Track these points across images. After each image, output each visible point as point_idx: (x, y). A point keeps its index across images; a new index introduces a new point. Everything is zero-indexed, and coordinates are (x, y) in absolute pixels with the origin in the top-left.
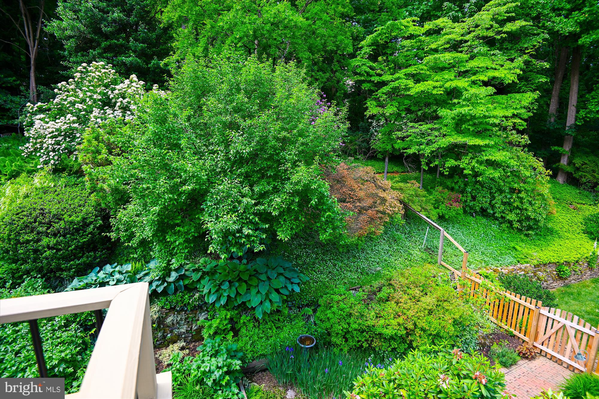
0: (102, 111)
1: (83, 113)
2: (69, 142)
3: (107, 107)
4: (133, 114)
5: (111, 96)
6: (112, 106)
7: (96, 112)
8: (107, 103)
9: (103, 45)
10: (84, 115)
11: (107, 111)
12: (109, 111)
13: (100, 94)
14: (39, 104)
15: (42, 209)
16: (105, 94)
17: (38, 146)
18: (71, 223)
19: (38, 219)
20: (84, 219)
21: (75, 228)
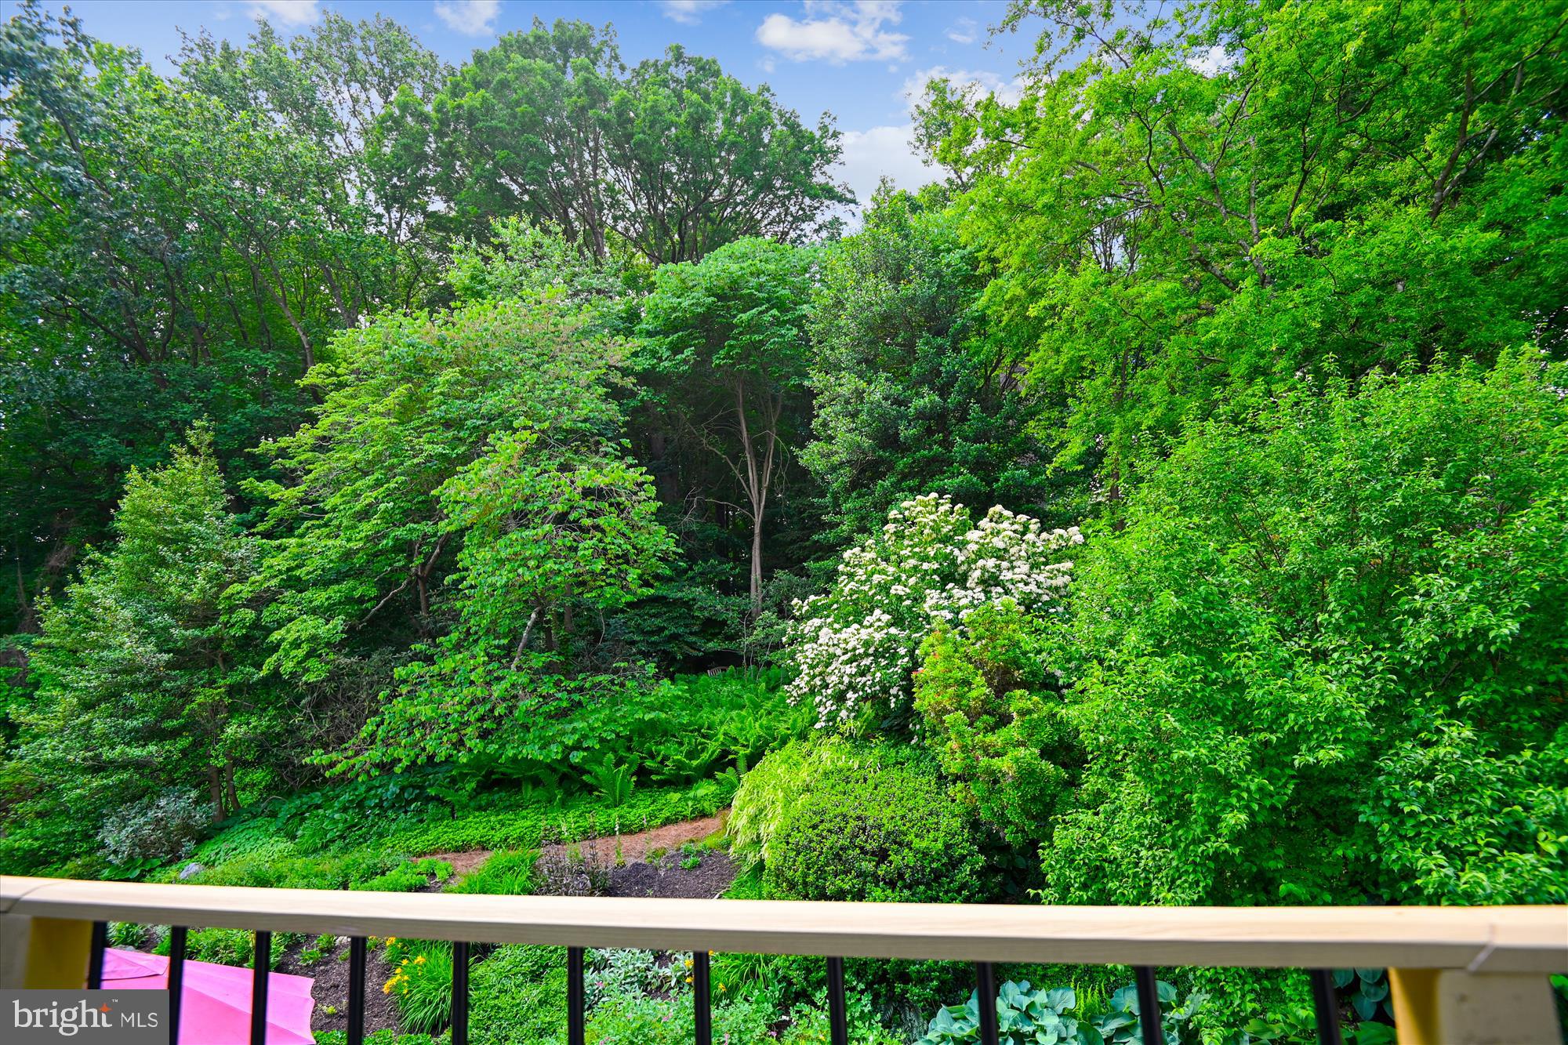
0: (944, 594)
1: (908, 602)
2: (886, 667)
3: (951, 585)
4: (1007, 592)
5: (961, 558)
6: (962, 582)
7: (933, 597)
8: (951, 576)
9: (901, 465)
10: (909, 608)
11: (954, 591)
12: (957, 592)
13: (935, 558)
14: (812, 598)
15: (859, 818)
16: (946, 557)
17: (818, 681)
18: (925, 854)
19: (857, 841)
20: (948, 846)
21: (933, 870)
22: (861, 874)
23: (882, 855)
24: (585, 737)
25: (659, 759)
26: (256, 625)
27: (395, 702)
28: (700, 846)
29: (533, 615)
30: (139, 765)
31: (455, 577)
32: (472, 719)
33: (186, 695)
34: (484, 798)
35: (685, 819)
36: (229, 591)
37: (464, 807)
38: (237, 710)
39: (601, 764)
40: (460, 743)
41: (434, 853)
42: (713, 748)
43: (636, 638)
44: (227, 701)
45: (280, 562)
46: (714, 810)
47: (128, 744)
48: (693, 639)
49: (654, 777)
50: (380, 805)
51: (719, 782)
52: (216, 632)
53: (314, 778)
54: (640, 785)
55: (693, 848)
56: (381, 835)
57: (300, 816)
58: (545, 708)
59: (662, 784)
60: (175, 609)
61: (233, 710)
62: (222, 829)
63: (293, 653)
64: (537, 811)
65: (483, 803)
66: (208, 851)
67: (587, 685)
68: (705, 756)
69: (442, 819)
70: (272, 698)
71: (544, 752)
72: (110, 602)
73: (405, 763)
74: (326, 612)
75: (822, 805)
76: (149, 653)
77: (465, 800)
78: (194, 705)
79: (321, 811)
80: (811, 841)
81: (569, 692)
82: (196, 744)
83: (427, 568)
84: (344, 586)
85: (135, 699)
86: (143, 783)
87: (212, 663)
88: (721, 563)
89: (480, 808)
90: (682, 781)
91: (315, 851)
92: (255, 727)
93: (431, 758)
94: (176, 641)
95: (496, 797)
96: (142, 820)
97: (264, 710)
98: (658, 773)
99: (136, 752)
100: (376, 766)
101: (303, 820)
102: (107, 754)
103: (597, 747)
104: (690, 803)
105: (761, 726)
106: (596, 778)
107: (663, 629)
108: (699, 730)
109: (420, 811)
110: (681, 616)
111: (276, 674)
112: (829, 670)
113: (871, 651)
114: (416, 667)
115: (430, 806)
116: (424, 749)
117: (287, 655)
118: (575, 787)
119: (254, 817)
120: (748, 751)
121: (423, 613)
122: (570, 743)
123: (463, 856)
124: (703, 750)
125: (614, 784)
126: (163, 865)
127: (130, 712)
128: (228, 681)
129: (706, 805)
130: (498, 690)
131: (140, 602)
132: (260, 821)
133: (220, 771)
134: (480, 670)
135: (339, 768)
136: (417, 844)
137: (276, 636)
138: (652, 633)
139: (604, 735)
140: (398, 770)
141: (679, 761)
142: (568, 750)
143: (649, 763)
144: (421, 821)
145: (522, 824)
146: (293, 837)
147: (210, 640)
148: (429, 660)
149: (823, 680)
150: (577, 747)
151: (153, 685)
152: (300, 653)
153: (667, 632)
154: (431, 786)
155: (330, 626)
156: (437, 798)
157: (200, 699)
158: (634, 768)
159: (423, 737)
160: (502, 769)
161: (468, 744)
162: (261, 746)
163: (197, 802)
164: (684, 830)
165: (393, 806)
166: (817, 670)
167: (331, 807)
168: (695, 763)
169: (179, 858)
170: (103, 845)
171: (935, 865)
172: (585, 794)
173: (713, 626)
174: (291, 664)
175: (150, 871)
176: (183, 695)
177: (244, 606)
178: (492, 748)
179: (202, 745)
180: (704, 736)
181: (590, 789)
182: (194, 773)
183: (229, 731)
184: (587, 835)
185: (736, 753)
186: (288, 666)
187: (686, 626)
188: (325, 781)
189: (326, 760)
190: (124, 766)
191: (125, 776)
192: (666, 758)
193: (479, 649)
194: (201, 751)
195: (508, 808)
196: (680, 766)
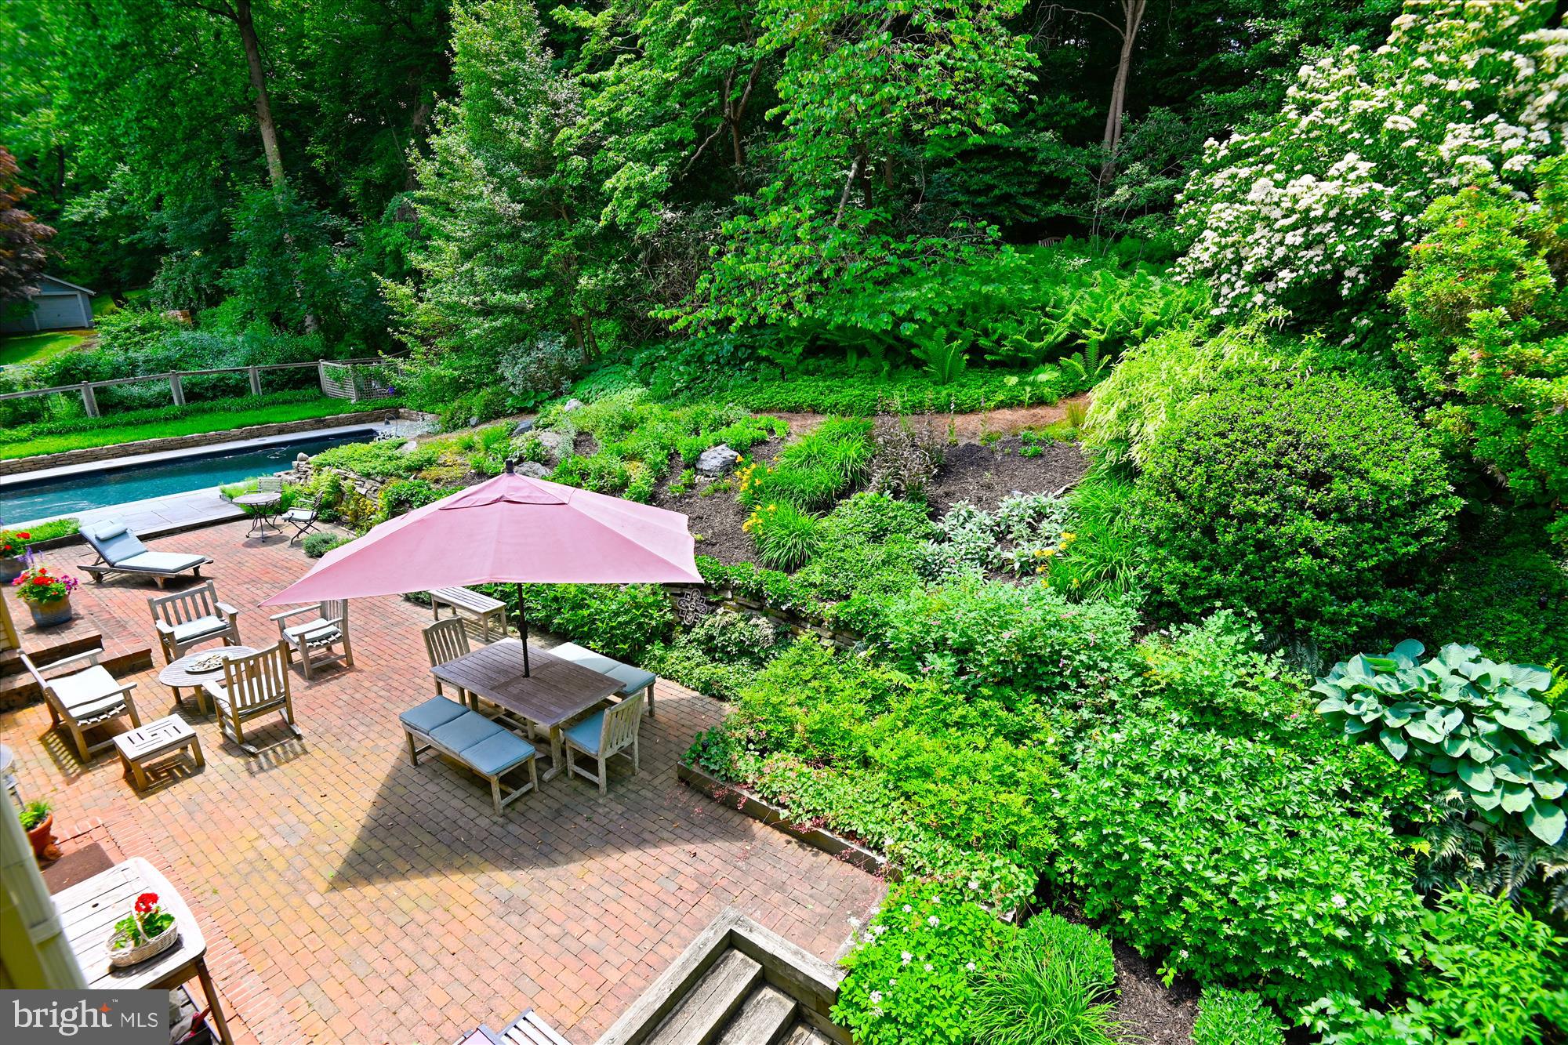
3: (1492, 118)
12: (1502, 129)
15: (1288, 432)
17: (1229, 254)
18: (1384, 488)
19: (1285, 460)
20: (1417, 482)
21: (1390, 508)
22: (1283, 499)
23: (1317, 480)
24: (915, 308)
25: (995, 337)
26: (588, 174)
27: (724, 258)
28: (1041, 435)
29: (854, 166)
30: (518, 311)
31: (776, 111)
32: (801, 281)
33: (541, 247)
34: (811, 363)
35: (1021, 404)
36: (561, 136)
37: (793, 370)
38: (585, 263)
39: (930, 338)
40: (789, 306)
41: (769, 411)
42: (1060, 331)
43: (961, 198)
44: (577, 253)
45: (600, 102)
46: (1055, 398)
47: (505, 292)
48: (1028, 201)
49: (988, 357)
50: (717, 361)
51: (1063, 369)
52: (556, 182)
53: (658, 332)
54: (971, 364)
55: (1033, 435)
56: (721, 390)
57: (650, 365)
58: (874, 273)
59: (994, 365)
60: (519, 157)
61: (582, 263)
62: (589, 372)
63: (626, 202)
64: (863, 380)
65: (811, 368)
66: (582, 389)
67: (919, 248)
68: (1049, 338)
69: (773, 380)
70: (613, 252)
71: (874, 321)
72: (463, 151)
73: (739, 322)
74: (649, 157)
75: (1233, 409)
76: (503, 203)
77: (793, 363)
78: (550, 256)
79: (667, 363)
80: (1217, 452)
81: (899, 257)
82: (559, 294)
83: (740, 109)
84: (663, 128)
85: (503, 248)
86: (524, 326)
87: (558, 216)
88: (1073, 100)
89: (807, 372)
90: (1022, 364)
91: (667, 398)
92: (603, 280)
93: (762, 319)
94: (524, 192)
95: (823, 363)
96: (528, 360)
97: (608, 263)
98: (992, 353)
99: (512, 299)
100: (713, 323)
101: (654, 369)
102: (492, 300)
103: (930, 320)
104: (1028, 389)
105: (1122, 307)
106: (925, 352)
107: (991, 188)
108: (1042, 308)
109: (753, 370)
110: (1016, 172)
111: (612, 226)
112: (1250, 239)
113: (1332, 214)
114: (741, 221)
115: (762, 366)
116: (755, 309)
117: (620, 205)
118: (900, 360)
119: (613, 363)
120: (1102, 338)
121: (737, 164)
122: (901, 313)
123: (798, 417)
124: (1046, 332)
125: (944, 361)
126: (550, 398)
127: (499, 261)
128: (574, 233)
129: (1047, 390)
130: (826, 249)
131: (488, 151)
132: (619, 367)
133: (580, 319)
134: (807, 225)
135: (681, 324)
136: (756, 401)
137: (608, 184)
138: (979, 193)
139: (936, 307)
140: (733, 328)
141: (1018, 341)
142: (898, 322)
143: (983, 342)
144: (755, 380)
145: (851, 392)
146: (647, 384)
147: (552, 191)
148: (751, 213)
149: (1237, 253)
150: (909, 318)
151: (513, 236)
152: (632, 202)
153: (997, 192)
154: (761, 347)
155: (656, 172)
156: (766, 359)
157: (553, 250)
158: (967, 345)
159: (754, 296)
160: (828, 336)
161: (798, 307)
162: (609, 298)
163: (568, 346)
164: (1020, 416)
165: (729, 363)
166: (1230, 240)
167: (675, 359)
168: (1036, 345)
169: (561, 394)
170: (503, 378)
171: (1395, 502)
172: (911, 368)
173: (1053, 185)
174: (625, 215)
175: (541, 402)
176: (539, 246)
177: (575, 153)
178: (821, 313)
179: (562, 295)
180: (1046, 315)
181: (918, 364)
182: (560, 321)
183: (583, 281)
184: (917, 409)
185: (1086, 337)
186: (623, 217)
187: (1020, 184)
188: (668, 334)
189: (668, 314)
190: (506, 310)
191: (508, 320)
192: (1003, 337)
193: (804, 201)
194: (562, 300)
195: (834, 375)
196: (1018, 347)
